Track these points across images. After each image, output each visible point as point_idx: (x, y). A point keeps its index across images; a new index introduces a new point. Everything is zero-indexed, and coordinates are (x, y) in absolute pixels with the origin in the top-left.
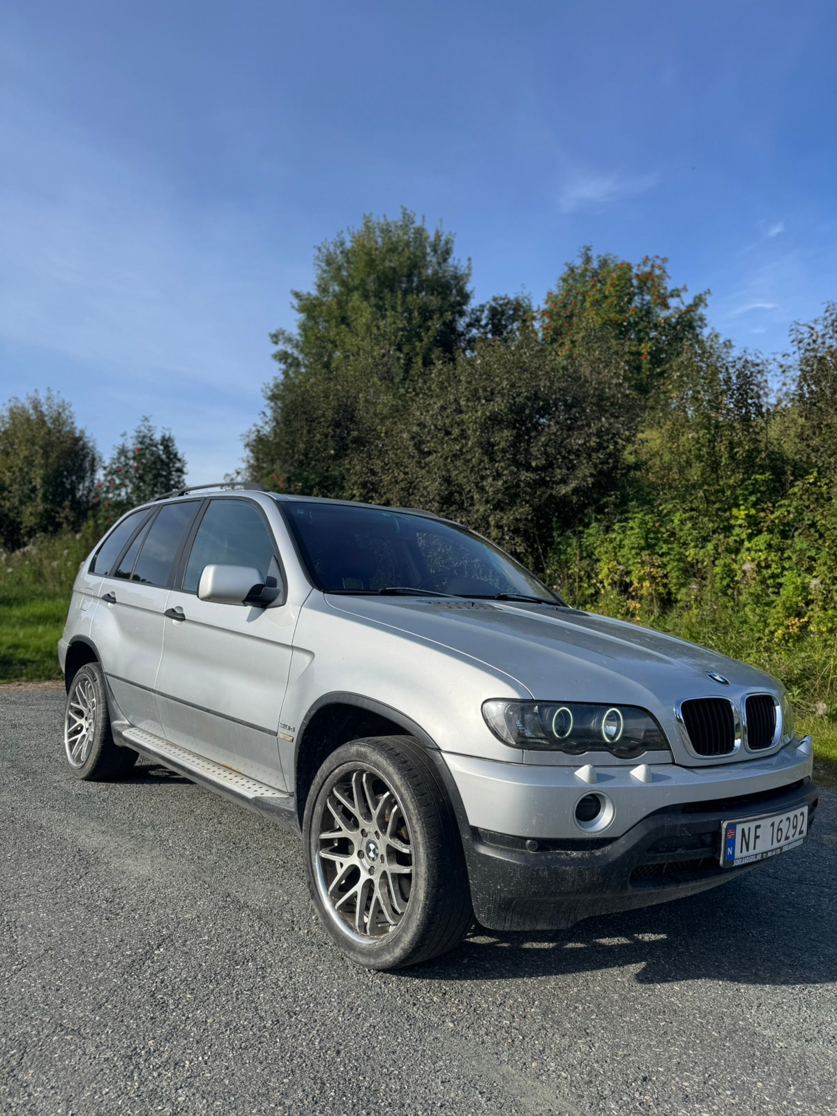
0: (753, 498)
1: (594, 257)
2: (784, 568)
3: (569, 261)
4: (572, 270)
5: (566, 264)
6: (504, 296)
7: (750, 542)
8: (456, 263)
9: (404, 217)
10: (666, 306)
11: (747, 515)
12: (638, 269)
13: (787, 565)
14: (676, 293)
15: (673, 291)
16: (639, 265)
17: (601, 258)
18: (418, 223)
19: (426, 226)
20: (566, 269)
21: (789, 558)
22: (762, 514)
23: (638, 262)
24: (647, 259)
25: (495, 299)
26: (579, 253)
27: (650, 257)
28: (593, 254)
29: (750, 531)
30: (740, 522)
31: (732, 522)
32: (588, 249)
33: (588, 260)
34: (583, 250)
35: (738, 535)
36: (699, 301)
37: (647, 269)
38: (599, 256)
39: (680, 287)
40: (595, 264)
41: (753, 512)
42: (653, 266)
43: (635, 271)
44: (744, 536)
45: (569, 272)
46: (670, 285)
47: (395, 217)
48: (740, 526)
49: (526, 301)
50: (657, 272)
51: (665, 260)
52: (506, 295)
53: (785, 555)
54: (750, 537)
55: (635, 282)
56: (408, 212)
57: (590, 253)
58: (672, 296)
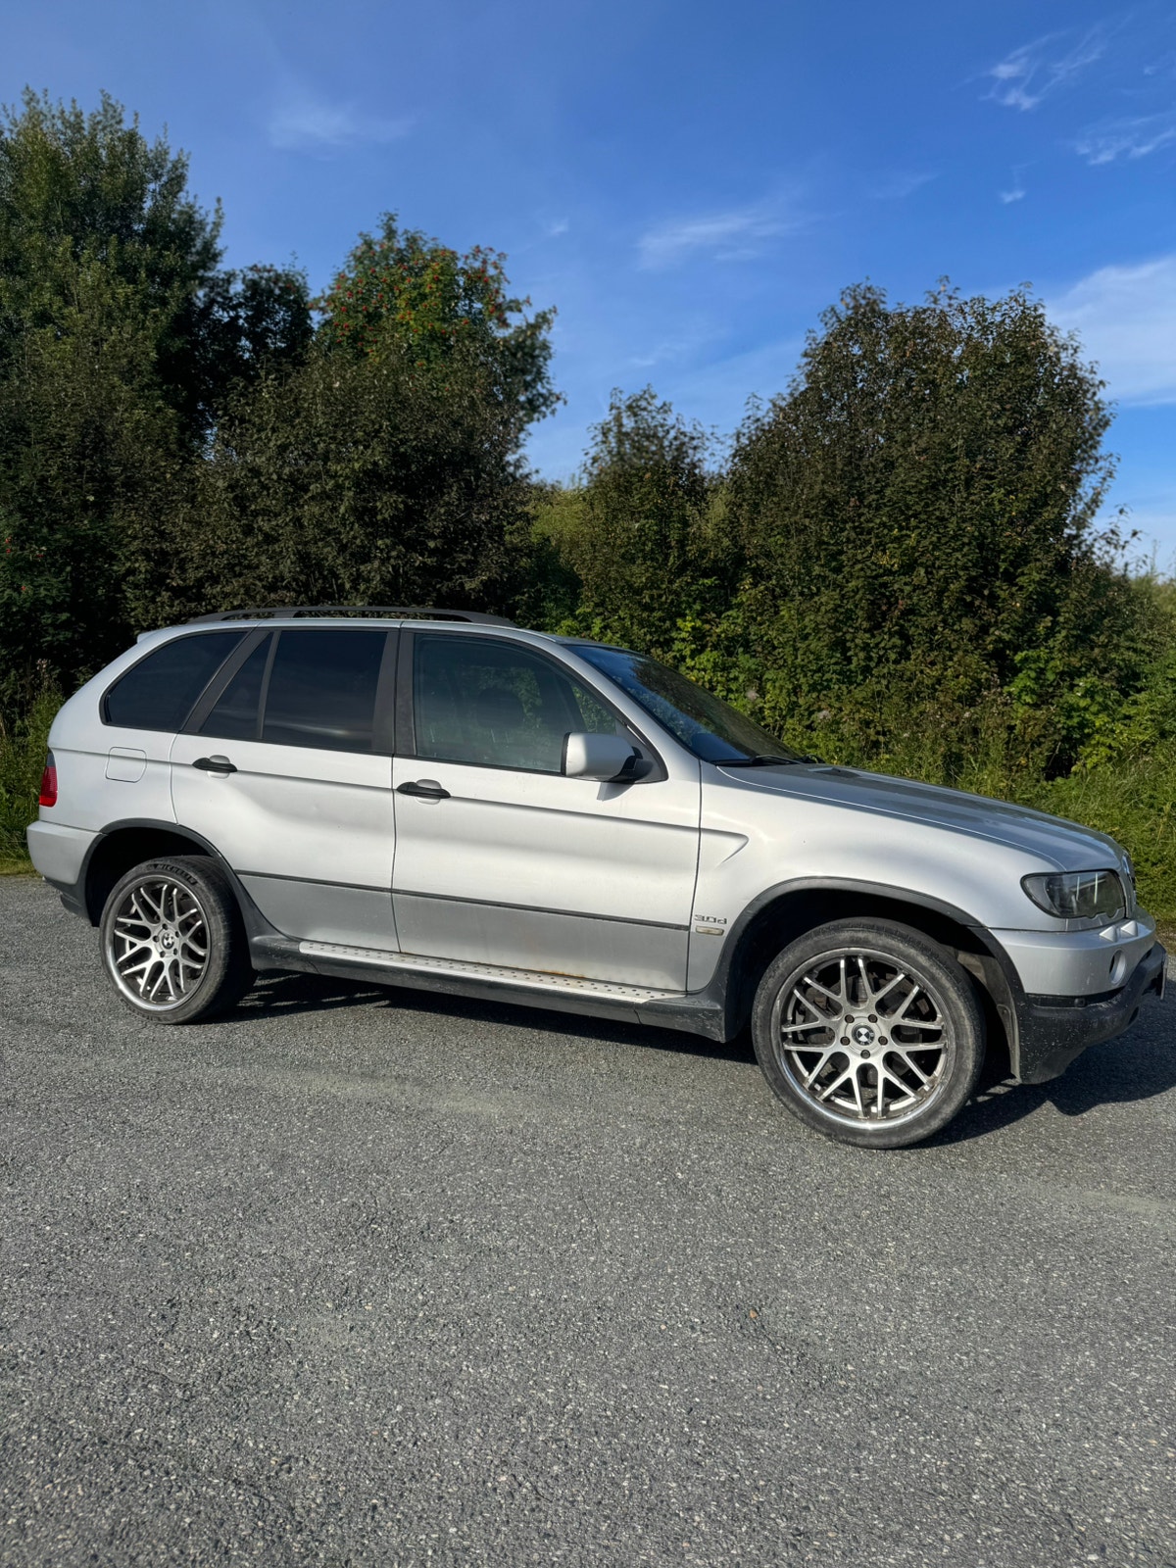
0: (697, 607)
1: (400, 232)
2: (730, 691)
3: (365, 232)
4: (369, 244)
5: (361, 234)
6: (268, 267)
7: (693, 659)
8: (191, 199)
9: (106, 110)
10: (504, 323)
11: (693, 628)
12: (465, 263)
13: (734, 686)
14: (515, 306)
15: (511, 301)
16: (467, 257)
17: (409, 235)
18: (127, 126)
19: (140, 132)
20: (359, 242)
21: (736, 679)
22: (707, 627)
23: (466, 253)
24: (478, 250)
25: (254, 268)
26: (380, 223)
27: (482, 248)
28: (399, 226)
29: (694, 646)
30: (684, 635)
31: (674, 634)
32: (391, 219)
33: (391, 234)
34: (385, 219)
35: (679, 650)
36: (543, 319)
37: (477, 265)
38: (406, 232)
39: (522, 298)
40: (401, 243)
41: (699, 623)
42: (484, 262)
43: (460, 264)
44: (687, 652)
45: (364, 248)
46: (509, 293)
47: (90, 108)
48: (683, 640)
49: (300, 278)
50: (491, 271)
51: (502, 256)
52: (272, 266)
53: (731, 676)
54: (694, 654)
55: (461, 280)
56: (112, 102)
57: (395, 225)
58: (511, 309)
